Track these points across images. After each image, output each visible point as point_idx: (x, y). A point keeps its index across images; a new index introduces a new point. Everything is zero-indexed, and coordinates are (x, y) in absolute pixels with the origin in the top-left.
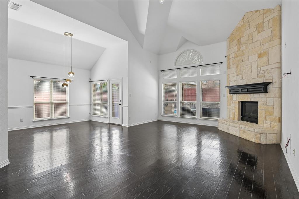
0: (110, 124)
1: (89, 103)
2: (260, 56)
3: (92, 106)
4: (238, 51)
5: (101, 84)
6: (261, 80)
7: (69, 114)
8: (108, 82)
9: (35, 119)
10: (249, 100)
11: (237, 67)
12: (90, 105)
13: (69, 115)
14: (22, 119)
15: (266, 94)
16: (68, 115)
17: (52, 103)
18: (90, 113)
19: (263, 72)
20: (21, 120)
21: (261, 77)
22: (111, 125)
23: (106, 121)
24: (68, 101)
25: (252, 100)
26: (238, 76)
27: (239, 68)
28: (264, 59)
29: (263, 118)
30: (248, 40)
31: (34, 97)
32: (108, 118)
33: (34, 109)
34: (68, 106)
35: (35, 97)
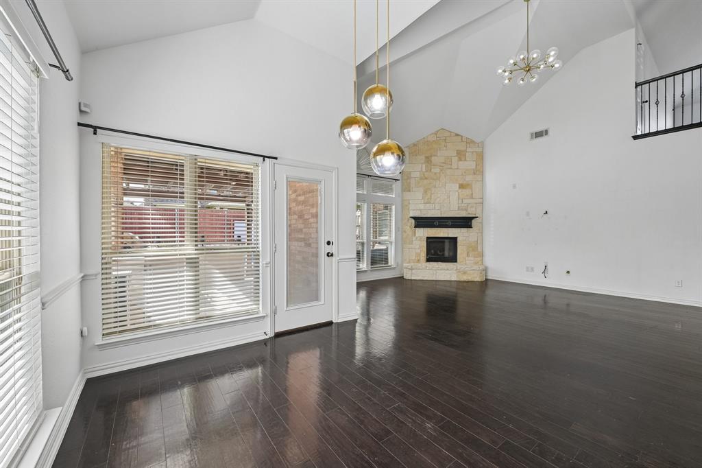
0: (277, 336)
2: (462, 186)
4: (427, 171)
6: (463, 214)
10: (446, 236)
11: (426, 192)
15: (469, 229)
19: (466, 205)
21: (463, 210)
22: (279, 340)
25: (450, 236)
26: (428, 205)
27: (429, 195)
28: (467, 192)
29: (465, 255)
30: (443, 163)
32: (265, 315)
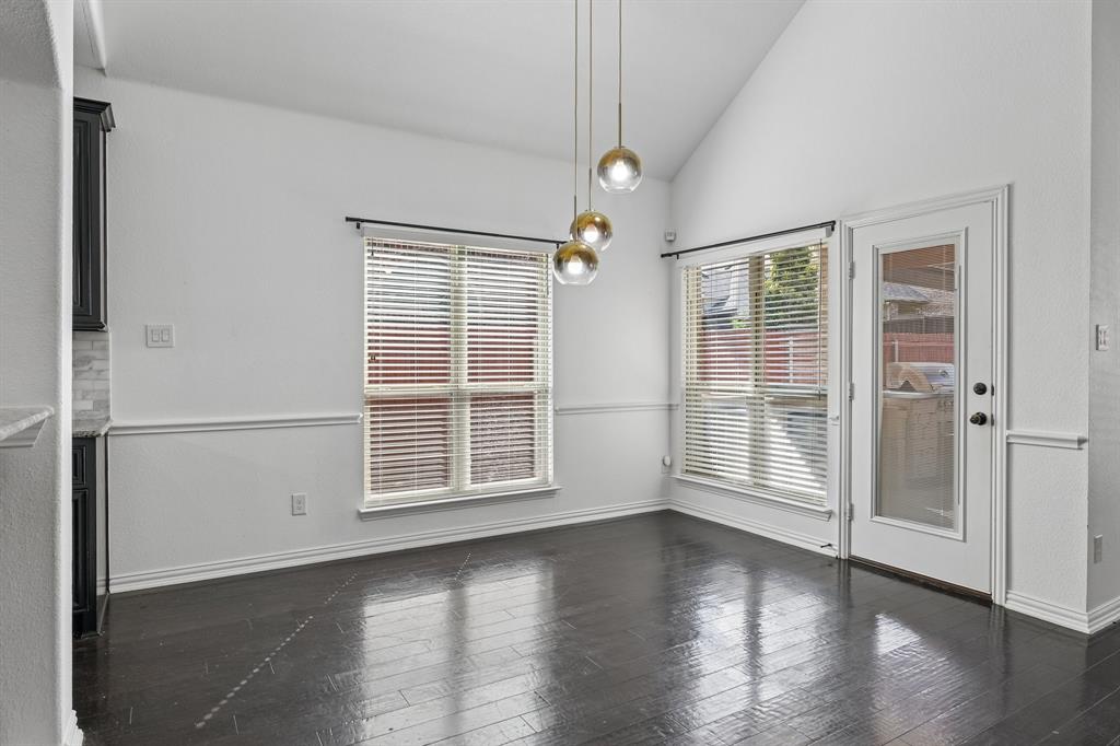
0: (854, 563)
1: (659, 399)
3: (680, 415)
5: (756, 264)
7: (551, 467)
8: (834, 243)
9: (372, 499)
12: (670, 408)
13: (551, 473)
14: (301, 501)
16: (546, 471)
17: (460, 397)
18: (668, 462)
20: (297, 508)
22: (854, 571)
23: (820, 538)
24: (551, 385)
31: (367, 358)
32: (830, 514)
33: (368, 433)
34: (550, 413)
35: (373, 358)
